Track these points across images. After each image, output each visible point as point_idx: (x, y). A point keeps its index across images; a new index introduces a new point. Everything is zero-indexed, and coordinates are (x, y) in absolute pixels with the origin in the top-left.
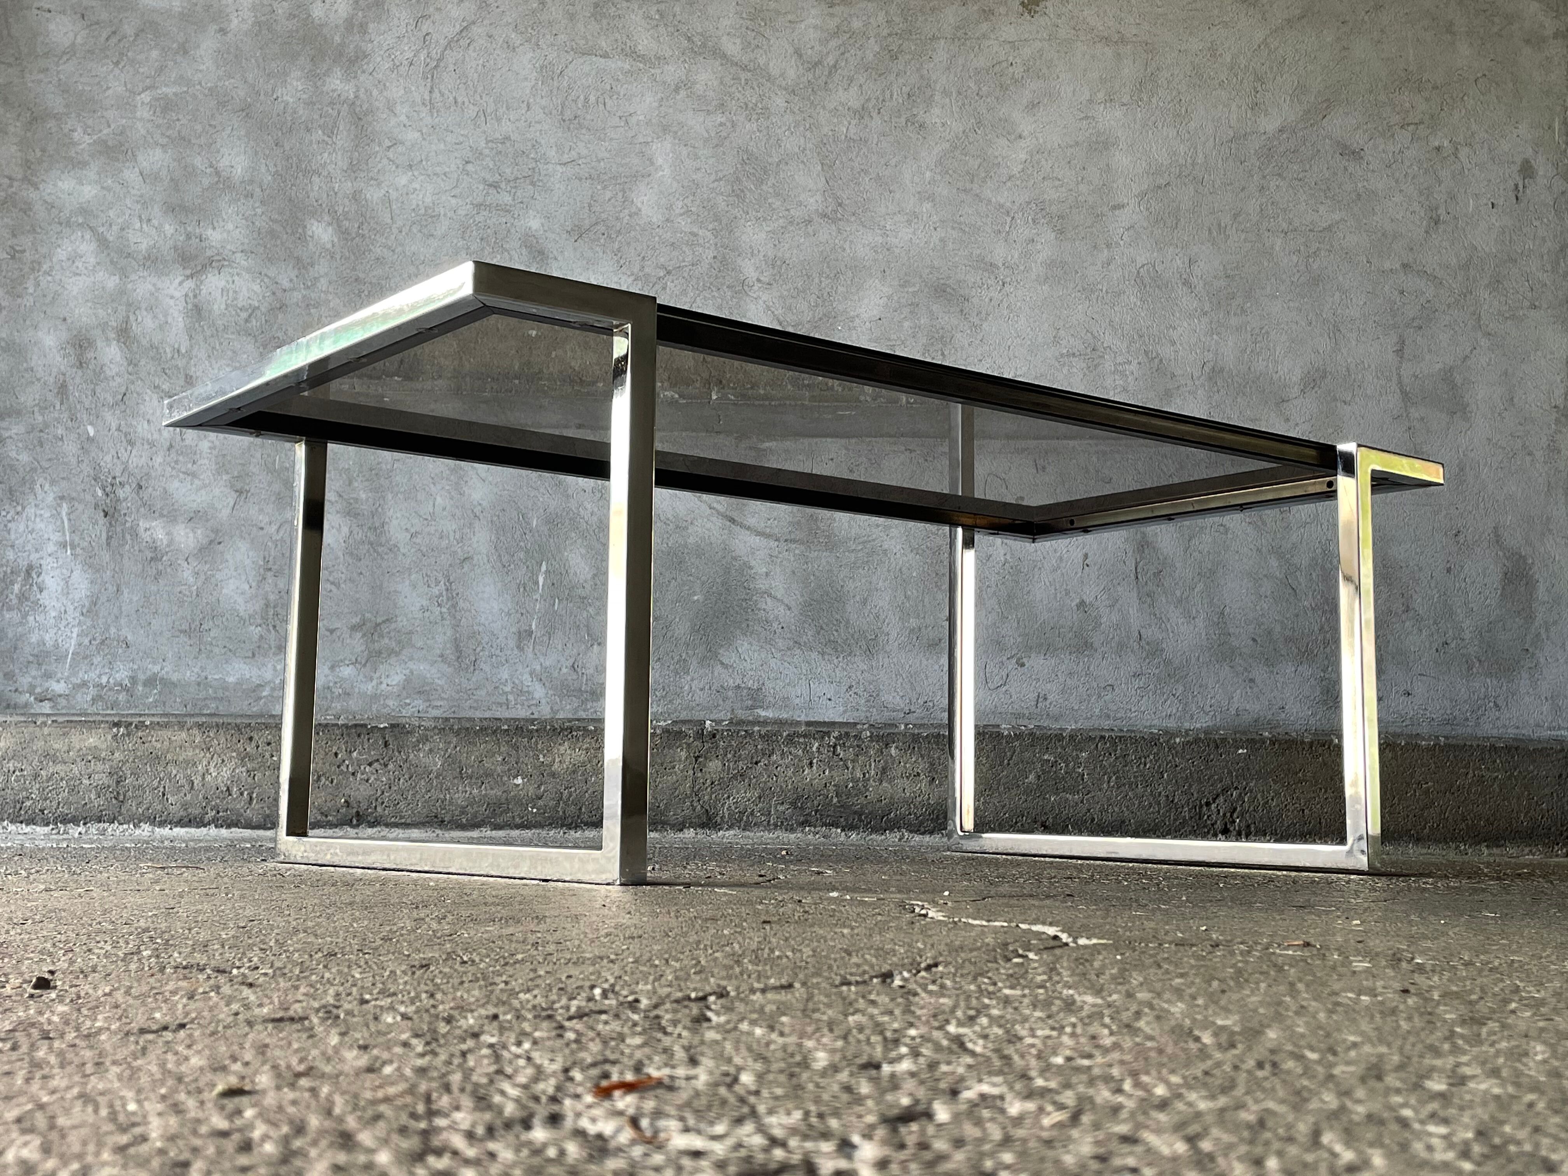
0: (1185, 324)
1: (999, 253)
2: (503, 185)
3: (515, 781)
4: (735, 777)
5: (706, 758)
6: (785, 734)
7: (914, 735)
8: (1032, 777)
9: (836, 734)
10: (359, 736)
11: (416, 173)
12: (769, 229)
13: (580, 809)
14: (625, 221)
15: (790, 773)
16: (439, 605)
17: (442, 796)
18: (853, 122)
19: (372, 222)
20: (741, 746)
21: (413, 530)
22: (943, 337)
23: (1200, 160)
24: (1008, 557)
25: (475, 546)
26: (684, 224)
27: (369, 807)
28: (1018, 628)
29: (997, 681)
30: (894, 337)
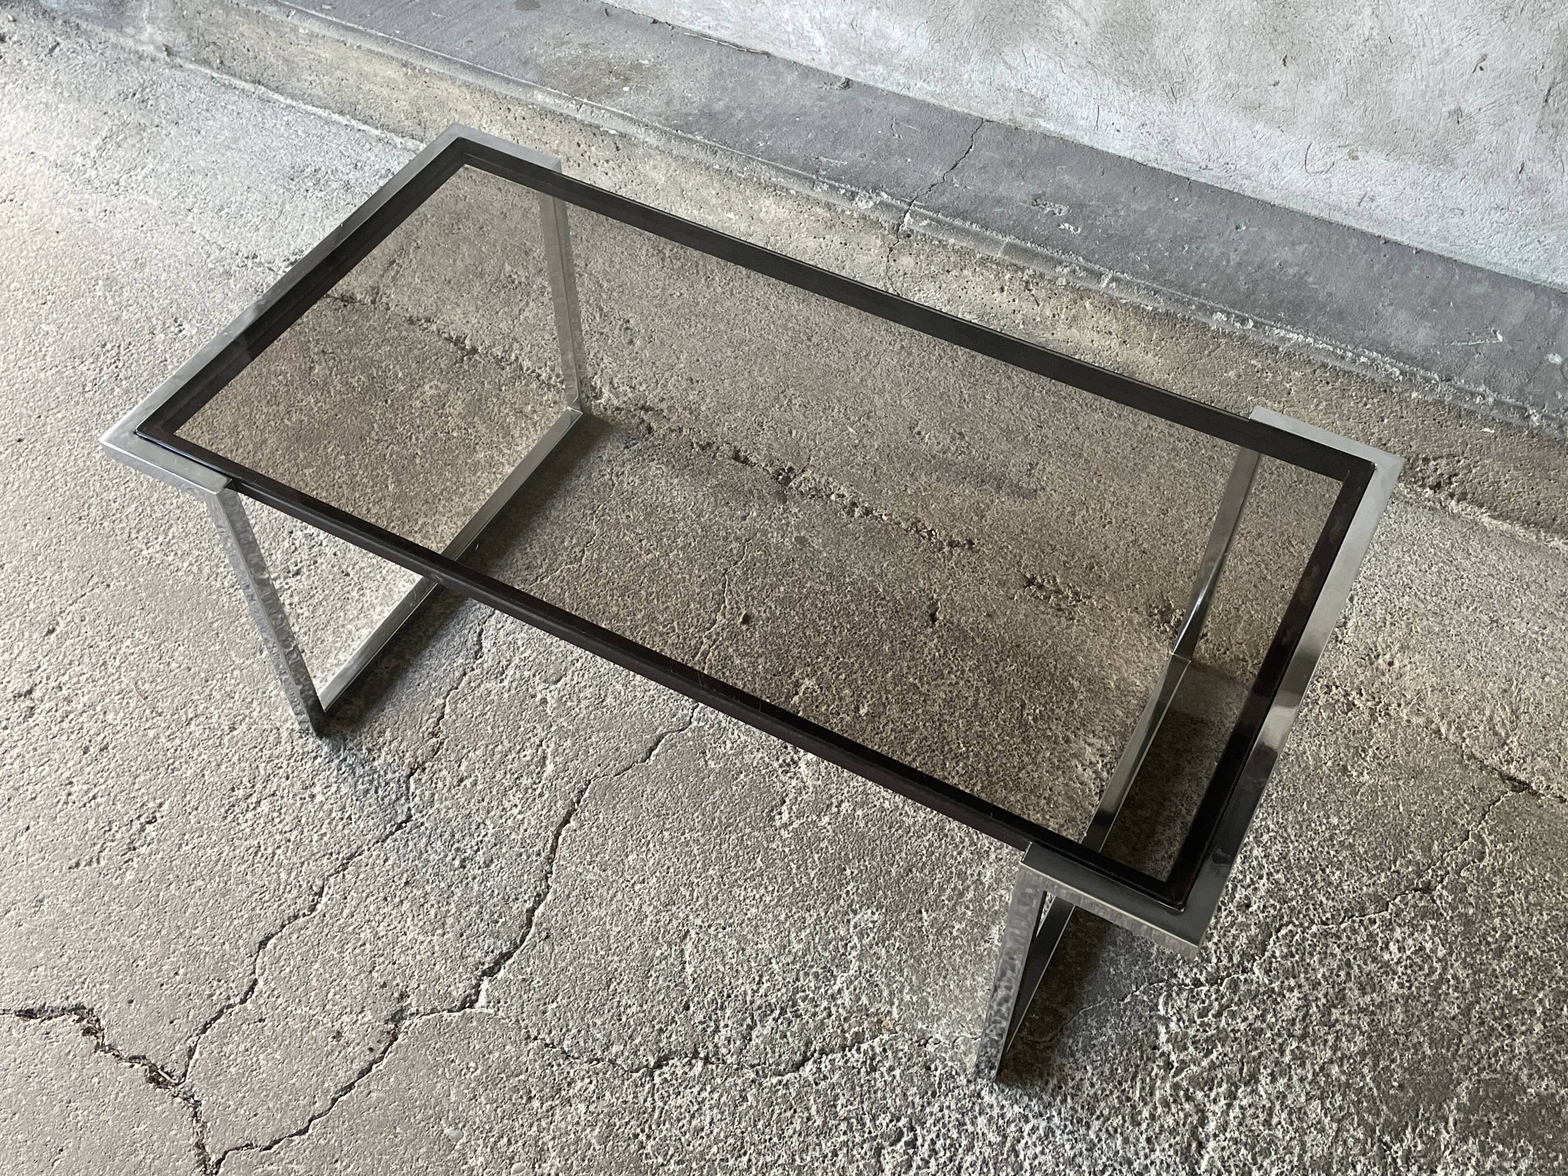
3: (729, 215)
4: (926, 276)
5: (900, 252)
6: (978, 256)
7: (1112, 298)
9: (1031, 272)
10: (594, 135)
15: (979, 290)
20: (934, 253)
24: (1375, 33)
28: (1362, 117)
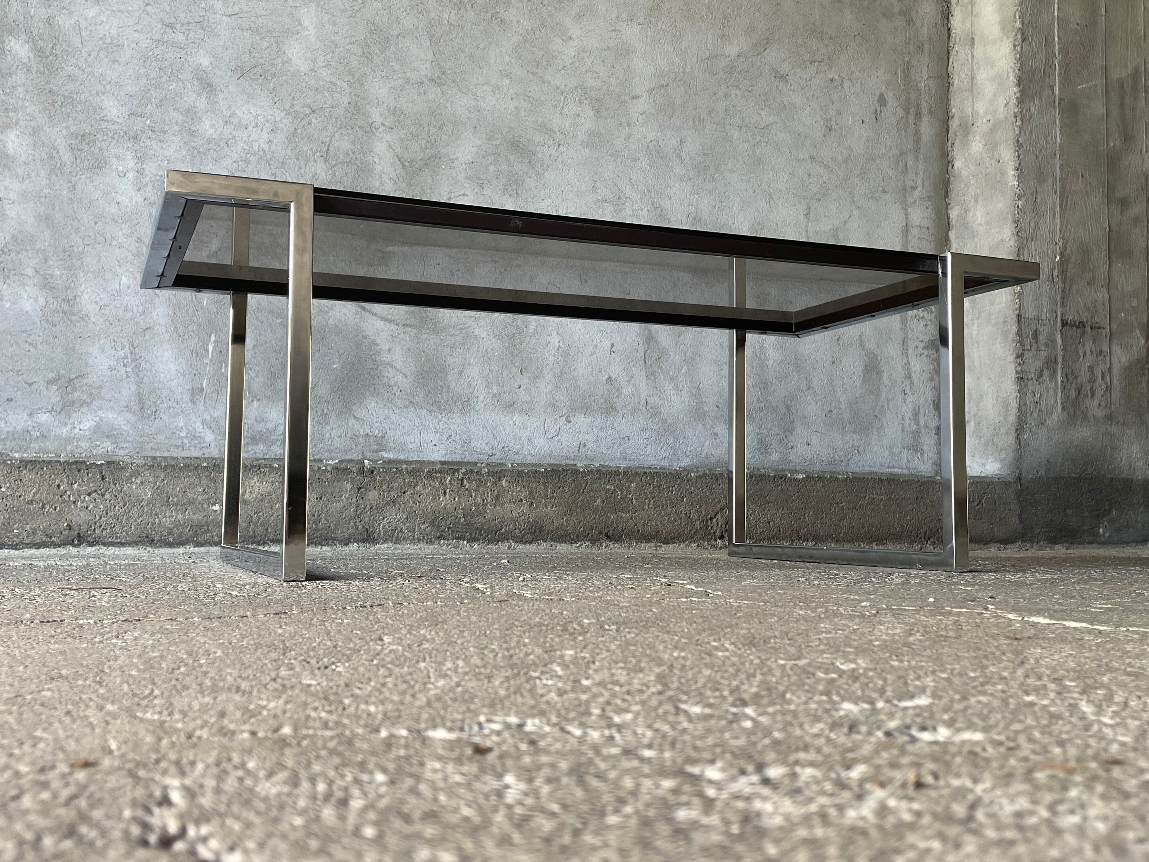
0: (677, 185)
1: (556, 122)
2: (178, 26)
3: (214, 508)
4: (388, 503)
5: (366, 489)
6: (425, 471)
7: (519, 471)
8: (599, 501)
9: (463, 470)
10: (79, 470)
11: (103, 9)
12: (391, 86)
13: (267, 529)
14: (279, 67)
15: (429, 501)
16: (124, 365)
17: (152, 520)
18: (453, 12)
19: (64, 45)
20: (393, 480)
21: (101, 303)
22: (517, 180)
23: (688, 70)
24: (561, 343)
25: (155, 318)
26: (325, 74)
27: (88, 529)
28: (567, 396)
29: (553, 433)
30: (482, 177)
